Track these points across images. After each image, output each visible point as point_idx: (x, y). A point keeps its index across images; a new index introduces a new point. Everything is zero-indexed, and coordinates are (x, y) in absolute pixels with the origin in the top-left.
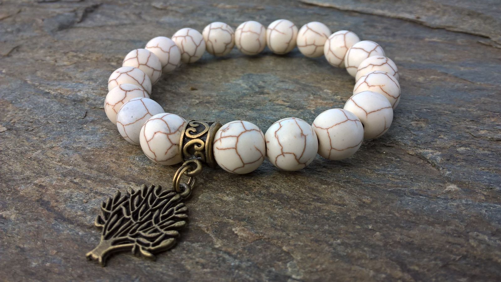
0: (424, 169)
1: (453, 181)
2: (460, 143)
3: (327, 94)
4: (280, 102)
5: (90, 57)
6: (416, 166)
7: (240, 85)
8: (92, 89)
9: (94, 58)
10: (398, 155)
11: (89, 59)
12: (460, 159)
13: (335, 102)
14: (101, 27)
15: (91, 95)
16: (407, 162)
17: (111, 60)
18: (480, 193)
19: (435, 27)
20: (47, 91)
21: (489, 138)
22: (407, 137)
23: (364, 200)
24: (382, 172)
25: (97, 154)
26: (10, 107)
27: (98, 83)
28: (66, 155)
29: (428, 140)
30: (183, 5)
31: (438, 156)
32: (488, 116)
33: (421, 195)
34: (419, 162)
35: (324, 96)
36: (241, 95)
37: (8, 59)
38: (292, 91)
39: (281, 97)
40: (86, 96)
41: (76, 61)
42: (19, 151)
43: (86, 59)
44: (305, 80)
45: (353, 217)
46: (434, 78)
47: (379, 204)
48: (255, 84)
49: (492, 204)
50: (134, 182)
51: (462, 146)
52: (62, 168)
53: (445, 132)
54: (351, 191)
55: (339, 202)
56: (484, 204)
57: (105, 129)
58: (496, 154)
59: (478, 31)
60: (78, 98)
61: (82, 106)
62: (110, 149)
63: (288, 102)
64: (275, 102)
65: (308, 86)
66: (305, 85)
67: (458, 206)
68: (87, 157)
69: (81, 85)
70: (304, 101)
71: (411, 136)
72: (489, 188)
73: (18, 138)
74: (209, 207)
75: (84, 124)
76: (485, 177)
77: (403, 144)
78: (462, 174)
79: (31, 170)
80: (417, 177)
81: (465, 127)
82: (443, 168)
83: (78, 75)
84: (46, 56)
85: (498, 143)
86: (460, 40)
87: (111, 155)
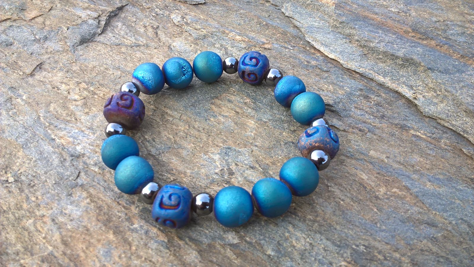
7: (215, 162)
8: (89, 144)
9: (101, 95)
11: (97, 95)
15: (87, 151)
20: (53, 136)
25: (73, 237)
26: (20, 154)
27: (96, 135)
28: (50, 232)
36: (210, 181)
37: (30, 80)
40: (83, 151)
41: (85, 96)
42: (17, 215)
43: (95, 94)
46: (395, 192)
52: (45, 246)
59: (467, 133)
60: (76, 153)
61: (77, 163)
62: (84, 233)
68: (65, 239)
69: (82, 136)
73: (21, 195)
75: (74, 188)
79: (22, 242)
83: (83, 118)
84: (62, 83)
86: (445, 141)
87: (84, 240)
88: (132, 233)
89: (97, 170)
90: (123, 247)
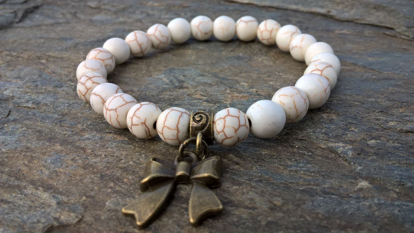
0: (335, 164)
1: (365, 177)
2: (370, 135)
3: (243, 87)
4: (198, 96)
5: (22, 55)
6: (328, 161)
7: (161, 79)
8: (18, 88)
9: (26, 56)
10: (310, 149)
11: (21, 57)
12: (371, 153)
13: (251, 95)
14: (37, 26)
15: (17, 93)
16: (319, 156)
17: (41, 58)
18: (392, 190)
19: (344, 20)
21: (399, 129)
22: (319, 130)
23: (275, 202)
24: (294, 168)
27: (24, 81)
29: (339, 133)
30: (116, 4)
31: (349, 150)
32: (396, 106)
33: (333, 194)
34: (331, 156)
35: (240, 89)
36: (161, 90)
38: (211, 85)
39: (199, 92)
40: (11, 95)
41: (8, 60)
43: (19, 57)
44: (223, 73)
45: (263, 223)
47: (291, 207)
48: (176, 78)
49: (404, 203)
50: (42, 187)
51: (372, 139)
53: (355, 124)
54: (262, 192)
55: (250, 206)
56: (396, 203)
57: (24, 129)
58: (406, 147)
59: (383, 23)
60: (3, 97)
61: (7, 105)
62: (24, 151)
63: (205, 96)
64: (193, 96)
65: (226, 79)
66: (223, 79)
67: (370, 207)
69: (9, 84)
70: (221, 94)
71: (323, 129)
72: (401, 184)
74: (115, 215)
75: (6, 123)
76: (396, 172)
77: (315, 138)
78: (373, 169)
80: (329, 173)
81: (375, 118)
82: (355, 163)
83: (8, 74)
85: (407, 134)
86: (368, 32)
87: (25, 157)
88: (84, 141)
89: (29, 106)
90: (76, 152)
